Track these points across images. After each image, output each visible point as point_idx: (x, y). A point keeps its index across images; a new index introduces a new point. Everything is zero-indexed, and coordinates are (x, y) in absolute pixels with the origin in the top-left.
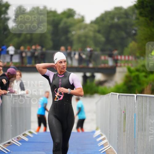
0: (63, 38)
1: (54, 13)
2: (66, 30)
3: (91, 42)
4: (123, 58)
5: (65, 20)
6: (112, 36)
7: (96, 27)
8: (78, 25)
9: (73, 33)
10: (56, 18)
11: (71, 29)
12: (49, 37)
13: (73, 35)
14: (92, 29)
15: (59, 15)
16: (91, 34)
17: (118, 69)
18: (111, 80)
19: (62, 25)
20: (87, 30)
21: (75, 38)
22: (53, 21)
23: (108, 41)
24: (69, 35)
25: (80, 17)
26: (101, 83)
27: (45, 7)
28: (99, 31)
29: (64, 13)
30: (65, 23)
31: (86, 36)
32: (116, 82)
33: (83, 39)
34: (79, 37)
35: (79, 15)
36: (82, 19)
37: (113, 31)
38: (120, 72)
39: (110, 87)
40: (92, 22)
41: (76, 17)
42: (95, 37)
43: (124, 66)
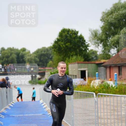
0: (21, 60)
1: (17, 50)
2: (23, 57)
3: (33, 61)
4: (48, 68)
5: (21, 52)
6: (42, 59)
7: (35, 55)
8: (27, 55)
9: (25, 58)
10: (18, 52)
11: (25, 56)
12: (16, 59)
13: (25, 59)
14: (33, 56)
15: (19, 51)
16: (33, 58)
17: (46, 73)
18: (44, 77)
19: (20, 54)
20: (31, 56)
21: (26, 60)
22: (17, 53)
23: (40, 61)
24: (24, 59)
25: (28, 51)
26: (39, 79)
27: (13, 48)
28: (36, 57)
29: (21, 50)
30: (22, 54)
31: (31, 59)
32: (45, 79)
33: (30, 60)
34: (28, 59)
35: (27, 50)
36: (29, 52)
37: (42, 56)
38: (47, 74)
39: (43, 80)
40: (33, 53)
41: (26, 51)
42: (35, 59)
43: (49, 72)
